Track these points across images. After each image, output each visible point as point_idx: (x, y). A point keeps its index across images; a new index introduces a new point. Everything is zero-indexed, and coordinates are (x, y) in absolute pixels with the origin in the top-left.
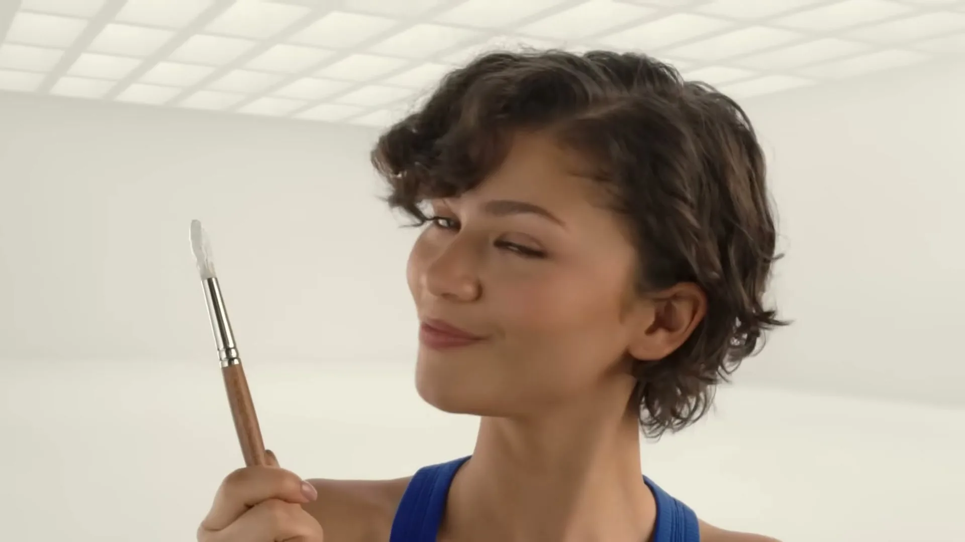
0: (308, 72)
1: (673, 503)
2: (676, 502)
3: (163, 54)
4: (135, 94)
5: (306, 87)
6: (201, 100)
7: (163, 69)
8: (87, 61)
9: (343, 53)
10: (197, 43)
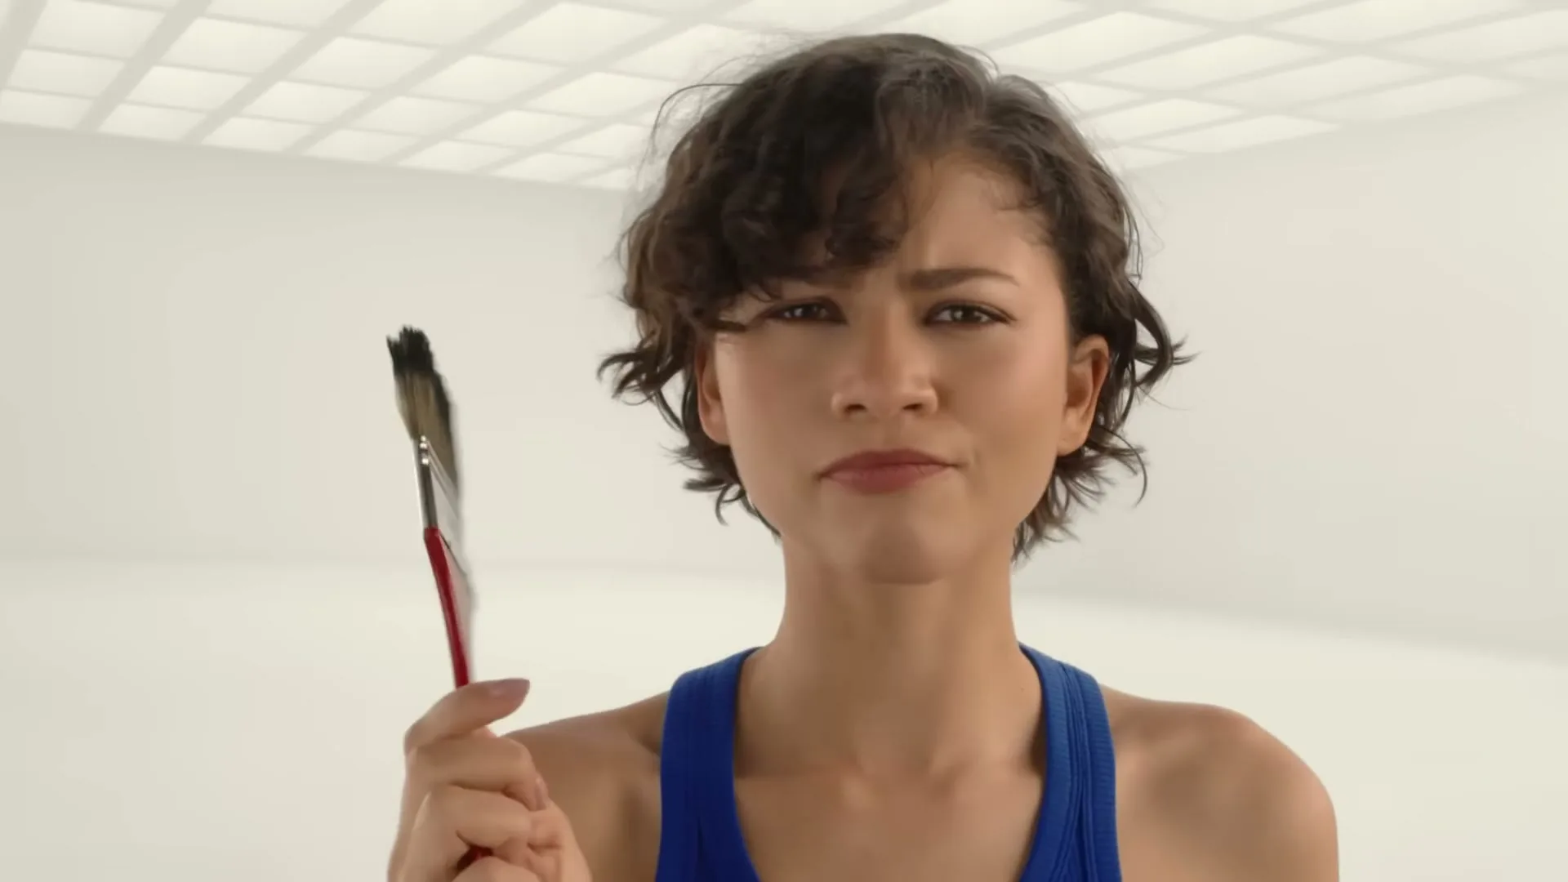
0: (518, 101)
1: (1061, 669)
2: (1064, 668)
3: (283, 68)
4: (235, 133)
5: (511, 124)
6: (343, 145)
7: (283, 95)
8: (159, 79)
9: (573, 71)
10: (340, 52)
